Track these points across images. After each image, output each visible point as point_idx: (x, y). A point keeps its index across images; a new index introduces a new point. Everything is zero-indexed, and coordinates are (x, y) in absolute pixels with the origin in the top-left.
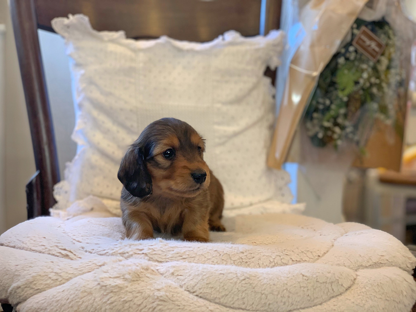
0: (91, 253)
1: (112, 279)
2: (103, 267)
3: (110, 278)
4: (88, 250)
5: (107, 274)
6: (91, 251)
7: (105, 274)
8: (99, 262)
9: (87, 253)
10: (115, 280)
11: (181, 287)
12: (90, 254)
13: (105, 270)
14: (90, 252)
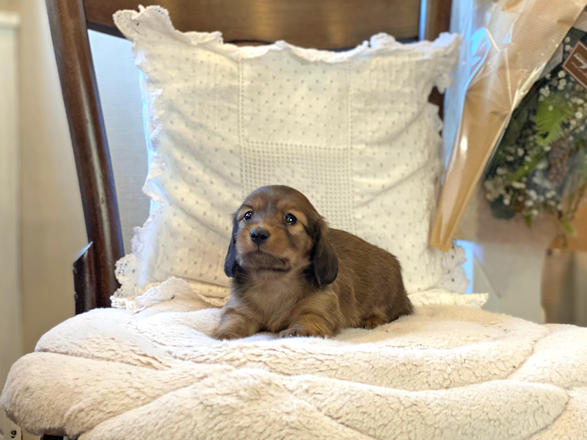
0: (183, 360)
1: (220, 397)
2: (205, 379)
3: (218, 394)
4: (178, 355)
5: (213, 389)
6: (184, 357)
7: (209, 389)
8: (198, 373)
9: (178, 360)
10: (225, 398)
11: (319, 409)
12: (181, 361)
13: (209, 384)
14: (181, 359)
